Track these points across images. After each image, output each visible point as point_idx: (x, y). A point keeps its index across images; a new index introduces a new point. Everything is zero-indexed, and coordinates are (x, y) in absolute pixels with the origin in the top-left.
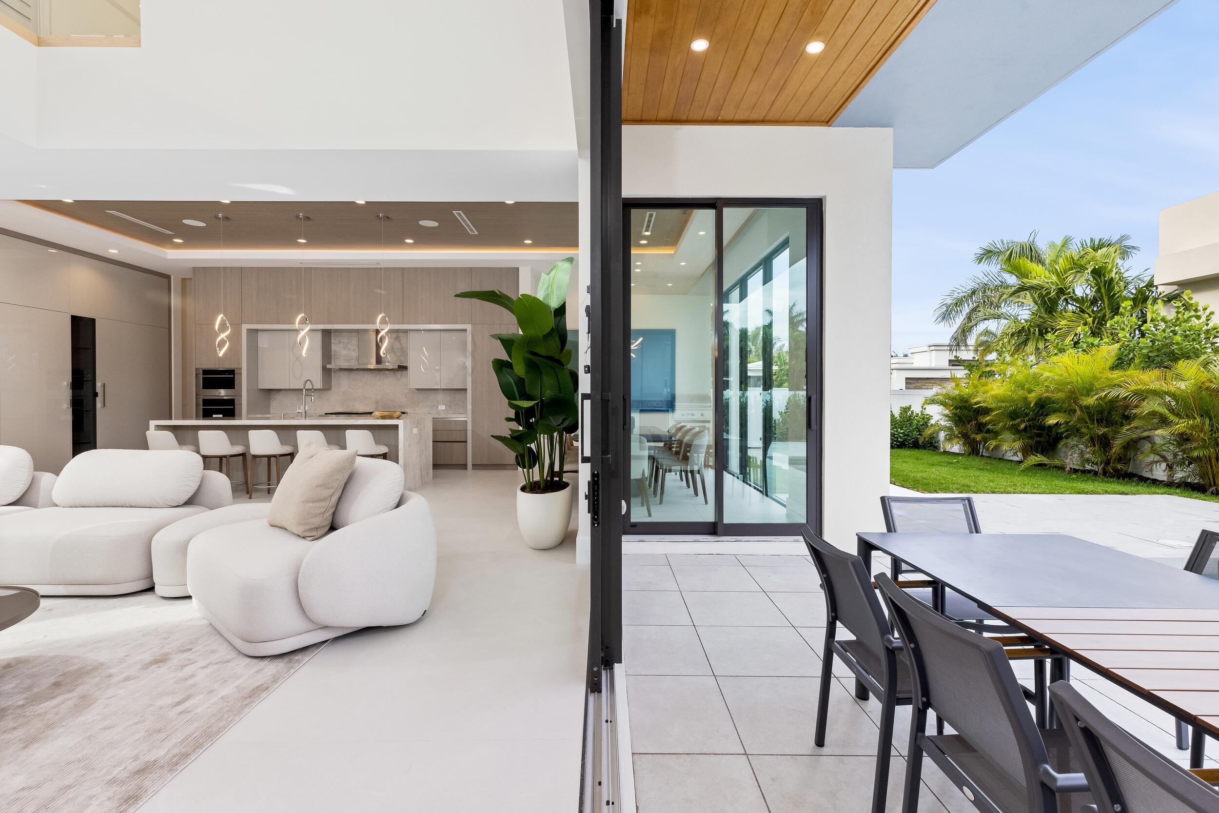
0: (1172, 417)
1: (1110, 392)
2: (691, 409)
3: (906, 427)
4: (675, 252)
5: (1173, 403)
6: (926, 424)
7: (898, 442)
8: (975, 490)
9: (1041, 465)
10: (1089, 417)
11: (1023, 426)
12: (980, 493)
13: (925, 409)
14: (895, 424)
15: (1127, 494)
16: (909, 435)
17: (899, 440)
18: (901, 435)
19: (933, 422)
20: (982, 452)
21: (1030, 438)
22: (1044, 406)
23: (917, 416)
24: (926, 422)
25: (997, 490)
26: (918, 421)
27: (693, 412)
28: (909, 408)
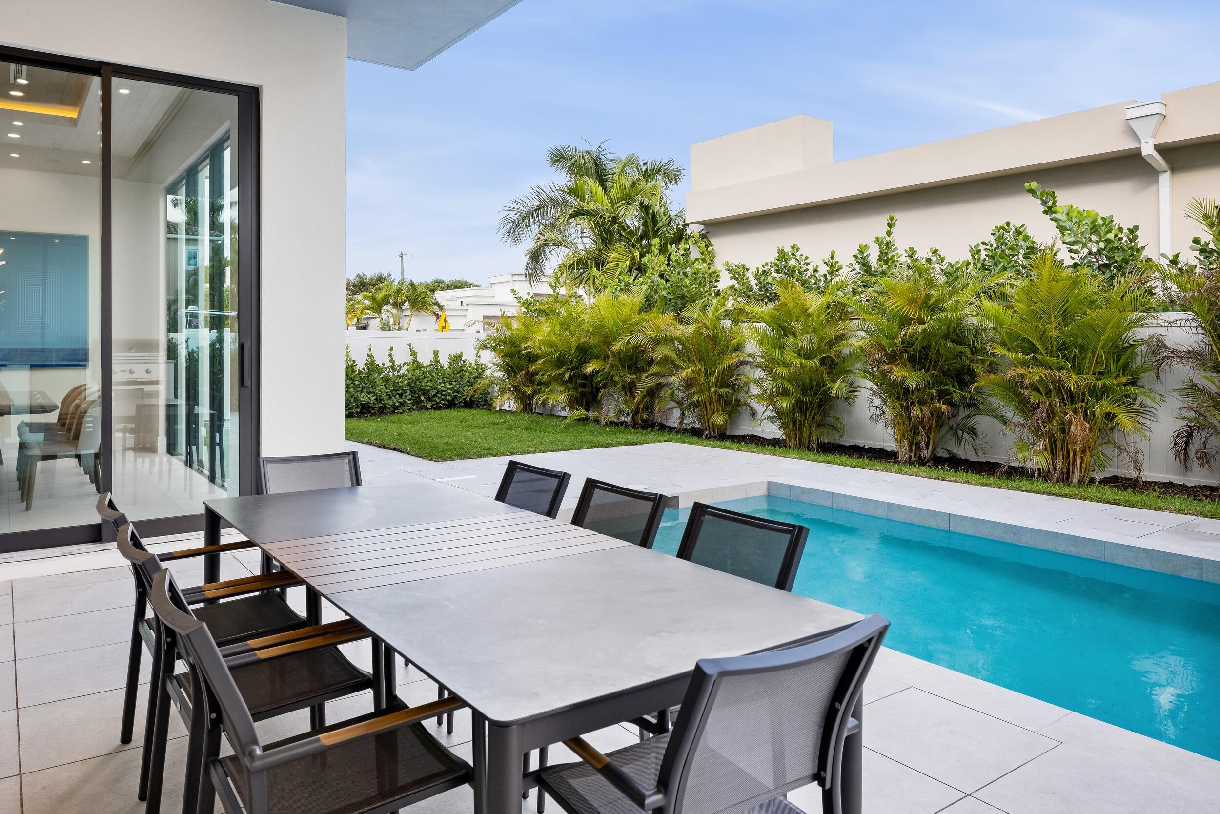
0: (678, 362)
1: (631, 338)
2: (128, 361)
3: (455, 381)
4: (79, 115)
5: (680, 348)
6: (479, 376)
7: (447, 400)
8: (494, 453)
9: (585, 420)
10: (621, 363)
11: (567, 376)
12: (499, 456)
13: (479, 357)
14: (443, 378)
15: (636, 444)
16: (459, 391)
17: (448, 398)
18: (450, 391)
19: (488, 373)
20: (535, 408)
21: (575, 388)
22: (585, 353)
23: (470, 367)
24: (480, 374)
25: (517, 451)
26: (471, 373)
27: (132, 367)
28: (460, 356)
